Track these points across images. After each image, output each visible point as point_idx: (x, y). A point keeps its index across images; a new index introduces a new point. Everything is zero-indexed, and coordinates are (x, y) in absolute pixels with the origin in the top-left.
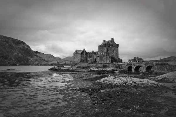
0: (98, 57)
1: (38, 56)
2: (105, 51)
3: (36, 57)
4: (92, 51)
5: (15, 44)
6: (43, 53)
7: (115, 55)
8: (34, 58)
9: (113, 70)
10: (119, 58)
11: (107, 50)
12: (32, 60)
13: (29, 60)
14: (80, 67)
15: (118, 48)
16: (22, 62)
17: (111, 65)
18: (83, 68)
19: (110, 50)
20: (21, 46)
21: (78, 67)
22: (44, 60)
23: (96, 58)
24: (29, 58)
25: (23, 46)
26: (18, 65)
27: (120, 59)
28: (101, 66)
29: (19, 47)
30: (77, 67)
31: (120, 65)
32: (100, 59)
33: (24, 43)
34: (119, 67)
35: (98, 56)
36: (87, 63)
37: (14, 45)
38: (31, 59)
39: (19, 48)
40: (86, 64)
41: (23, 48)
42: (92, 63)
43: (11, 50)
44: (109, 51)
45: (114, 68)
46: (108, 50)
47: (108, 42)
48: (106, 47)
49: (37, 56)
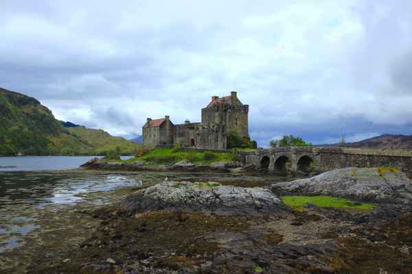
0: (198, 134)
1: (71, 133)
2: (217, 121)
3: (65, 135)
4: (186, 122)
5: (15, 104)
6: (84, 127)
7: (239, 131)
8: (59, 138)
9: (227, 166)
10: (249, 139)
11: (222, 120)
12: (56, 143)
13: (49, 142)
14: (152, 159)
15: (246, 113)
16: (31, 147)
17: (224, 154)
18: (161, 161)
19: (228, 120)
20: (28, 109)
21: (147, 160)
22: (86, 143)
23: (192, 137)
24: (49, 137)
25: (34, 109)
26: (19, 154)
27: (252, 140)
28: (201, 157)
29: (23, 113)
30: (144, 159)
31: (244, 154)
32: (201, 139)
33: (37, 103)
34: (243, 159)
35: (198, 132)
36: (171, 150)
37: (10, 106)
38: (54, 140)
39: (24, 115)
40: (168, 153)
41: (33, 114)
42: (182, 150)
43: (4, 118)
44: (225, 121)
45: (229, 162)
46: (222, 118)
47: (224, 99)
48: (218, 111)
49: (68, 133)
